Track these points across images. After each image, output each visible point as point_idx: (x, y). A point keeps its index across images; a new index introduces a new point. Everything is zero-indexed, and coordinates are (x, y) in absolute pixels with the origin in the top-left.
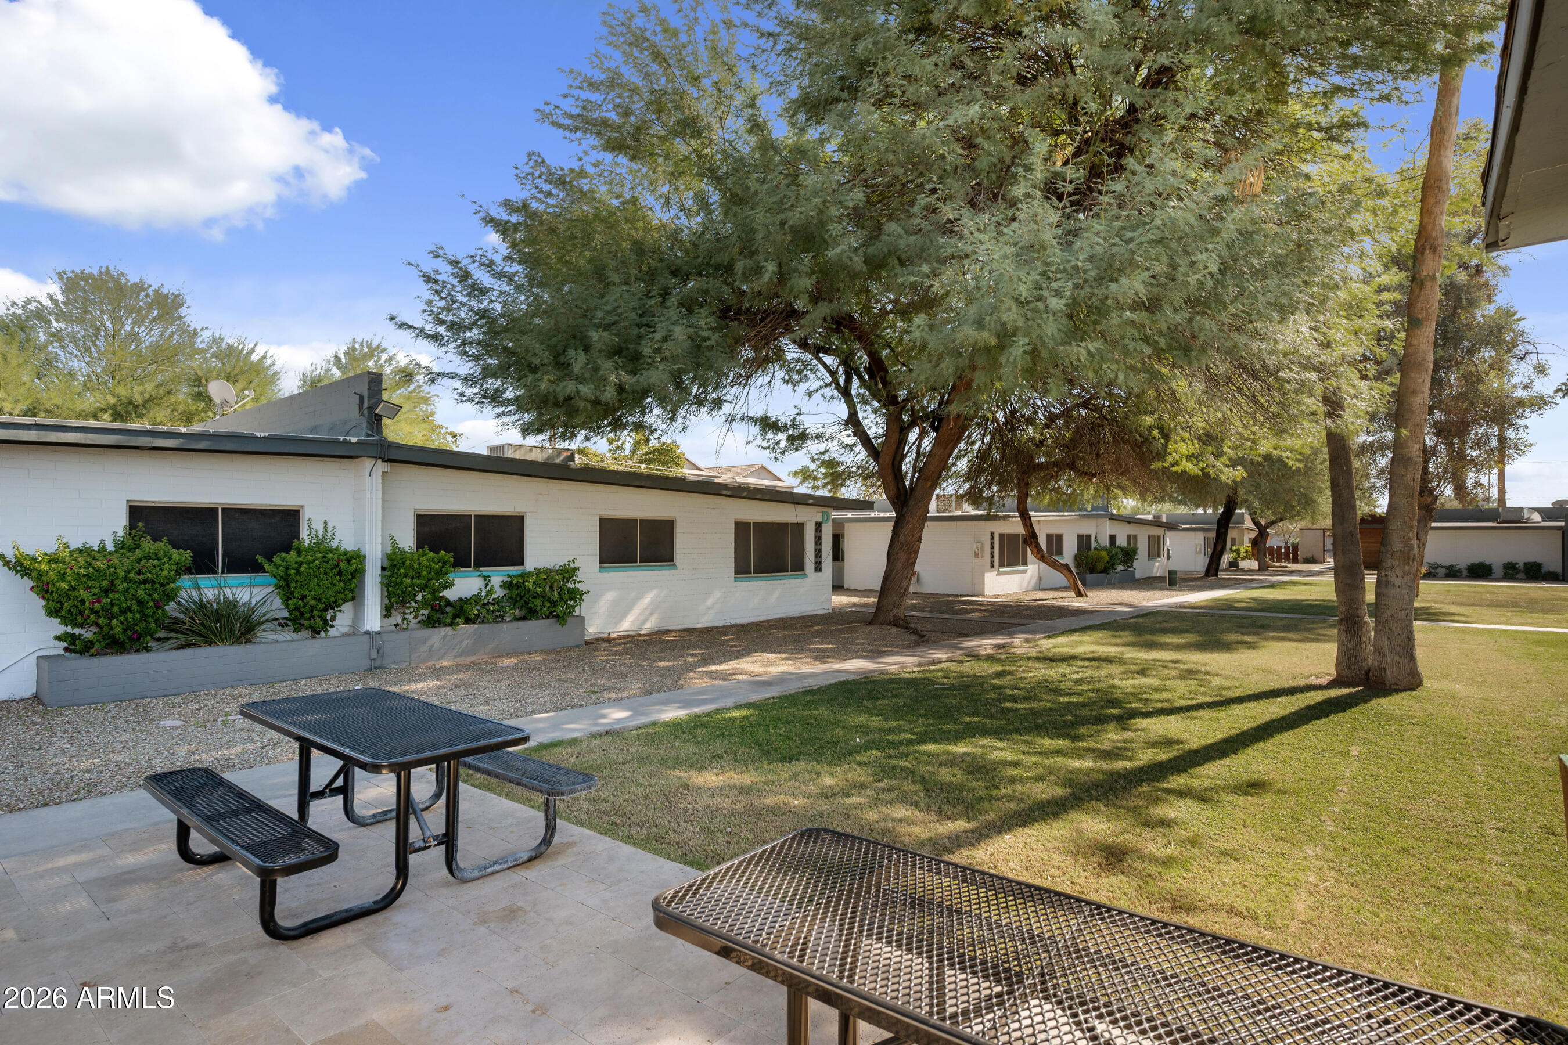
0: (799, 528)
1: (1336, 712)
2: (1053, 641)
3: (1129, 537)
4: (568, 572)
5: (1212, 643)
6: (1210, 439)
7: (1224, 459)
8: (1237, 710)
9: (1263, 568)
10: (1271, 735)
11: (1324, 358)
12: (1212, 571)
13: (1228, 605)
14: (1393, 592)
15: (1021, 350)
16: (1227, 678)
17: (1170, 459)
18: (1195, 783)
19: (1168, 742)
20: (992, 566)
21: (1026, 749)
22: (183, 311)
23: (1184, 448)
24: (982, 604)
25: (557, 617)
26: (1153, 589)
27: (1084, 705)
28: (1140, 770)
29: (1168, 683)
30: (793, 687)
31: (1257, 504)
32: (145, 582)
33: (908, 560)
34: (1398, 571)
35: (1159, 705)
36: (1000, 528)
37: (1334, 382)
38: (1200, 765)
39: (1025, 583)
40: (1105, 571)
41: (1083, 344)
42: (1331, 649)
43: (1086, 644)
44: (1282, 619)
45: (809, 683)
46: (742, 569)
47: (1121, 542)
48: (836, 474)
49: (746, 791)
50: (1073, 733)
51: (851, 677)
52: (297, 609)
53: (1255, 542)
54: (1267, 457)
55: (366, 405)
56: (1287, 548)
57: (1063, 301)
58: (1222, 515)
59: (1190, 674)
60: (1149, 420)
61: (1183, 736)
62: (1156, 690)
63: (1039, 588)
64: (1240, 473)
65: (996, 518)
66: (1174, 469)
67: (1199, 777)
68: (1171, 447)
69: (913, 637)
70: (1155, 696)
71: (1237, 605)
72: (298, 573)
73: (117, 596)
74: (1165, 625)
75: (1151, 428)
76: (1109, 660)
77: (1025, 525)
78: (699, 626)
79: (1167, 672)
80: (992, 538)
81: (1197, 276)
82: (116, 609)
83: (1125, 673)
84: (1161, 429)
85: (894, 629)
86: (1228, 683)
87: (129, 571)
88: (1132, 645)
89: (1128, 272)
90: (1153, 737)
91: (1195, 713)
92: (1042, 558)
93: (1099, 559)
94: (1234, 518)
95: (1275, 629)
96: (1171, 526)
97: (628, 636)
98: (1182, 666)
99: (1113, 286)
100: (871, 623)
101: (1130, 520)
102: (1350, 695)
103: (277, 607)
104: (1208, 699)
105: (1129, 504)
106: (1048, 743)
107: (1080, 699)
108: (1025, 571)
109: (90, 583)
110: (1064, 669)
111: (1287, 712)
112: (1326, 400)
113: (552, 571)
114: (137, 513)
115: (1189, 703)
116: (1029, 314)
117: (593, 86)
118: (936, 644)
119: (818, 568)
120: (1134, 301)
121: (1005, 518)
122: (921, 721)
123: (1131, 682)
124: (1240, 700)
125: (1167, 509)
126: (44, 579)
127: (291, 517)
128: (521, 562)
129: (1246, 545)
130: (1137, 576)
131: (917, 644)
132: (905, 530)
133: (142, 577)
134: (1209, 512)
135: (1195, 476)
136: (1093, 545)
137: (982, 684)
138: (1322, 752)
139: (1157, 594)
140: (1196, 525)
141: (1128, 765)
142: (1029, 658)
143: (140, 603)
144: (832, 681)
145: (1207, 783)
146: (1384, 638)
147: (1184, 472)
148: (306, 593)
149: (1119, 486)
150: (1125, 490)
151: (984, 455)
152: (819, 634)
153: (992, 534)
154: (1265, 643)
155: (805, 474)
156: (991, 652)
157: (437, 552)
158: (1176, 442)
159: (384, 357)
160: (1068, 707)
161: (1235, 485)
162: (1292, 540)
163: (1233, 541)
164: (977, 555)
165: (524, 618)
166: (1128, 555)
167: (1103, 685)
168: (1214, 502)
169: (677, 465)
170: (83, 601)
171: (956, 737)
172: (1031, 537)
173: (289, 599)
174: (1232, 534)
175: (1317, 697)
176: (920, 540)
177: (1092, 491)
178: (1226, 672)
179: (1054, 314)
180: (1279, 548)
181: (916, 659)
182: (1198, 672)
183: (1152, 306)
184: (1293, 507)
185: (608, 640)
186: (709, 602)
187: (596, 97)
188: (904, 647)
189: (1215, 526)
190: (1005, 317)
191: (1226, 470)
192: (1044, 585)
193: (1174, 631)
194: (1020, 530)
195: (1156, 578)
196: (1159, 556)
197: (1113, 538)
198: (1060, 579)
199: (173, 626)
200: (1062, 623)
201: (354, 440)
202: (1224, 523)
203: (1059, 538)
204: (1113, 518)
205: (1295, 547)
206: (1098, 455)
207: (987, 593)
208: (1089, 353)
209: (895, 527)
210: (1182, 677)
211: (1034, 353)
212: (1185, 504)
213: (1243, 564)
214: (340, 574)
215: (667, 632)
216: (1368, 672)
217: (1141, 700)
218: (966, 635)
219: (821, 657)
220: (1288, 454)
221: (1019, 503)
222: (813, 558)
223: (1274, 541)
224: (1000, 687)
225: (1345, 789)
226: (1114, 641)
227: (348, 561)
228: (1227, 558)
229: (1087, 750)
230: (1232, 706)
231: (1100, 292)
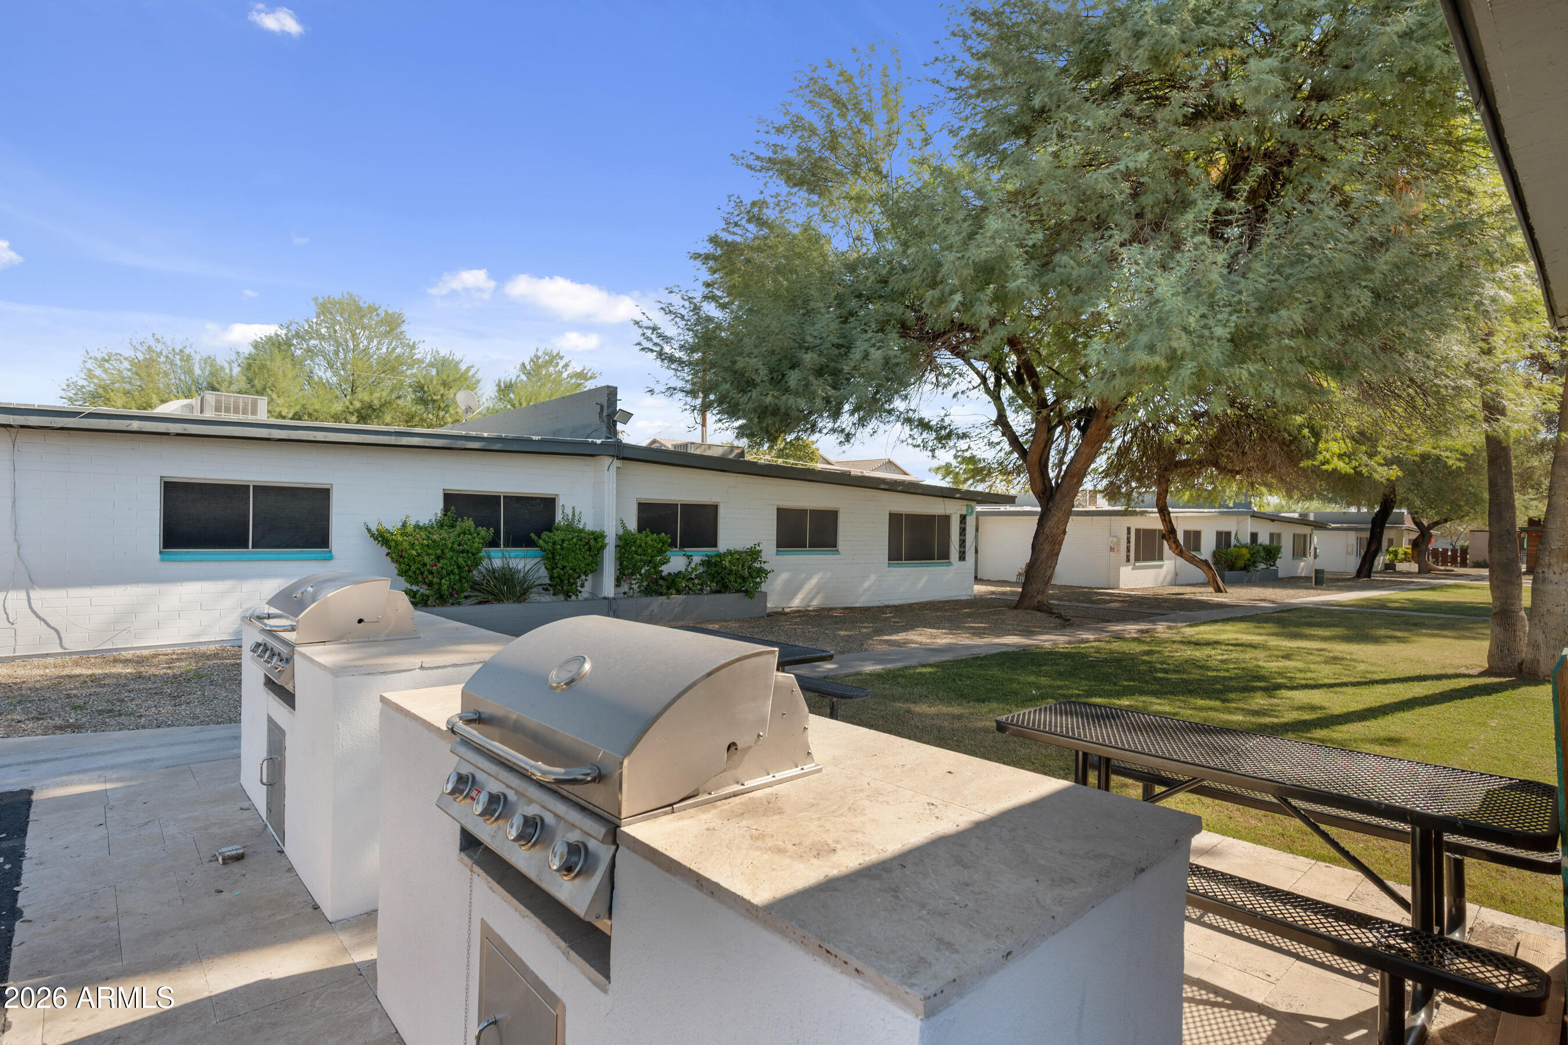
0: (946, 519)
1: (1480, 695)
2: (1196, 629)
3: (1272, 535)
4: (754, 554)
5: (1361, 636)
6: (1364, 438)
7: (1378, 458)
8: (1380, 689)
9: (1424, 570)
10: (1413, 708)
11: (1482, 365)
12: (1365, 572)
13: (1382, 604)
14: (1550, 588)
15: (1189, 372)
16: (1372, 664)
17: (1320, 457)
18: (1335, 735)
19: (1313, 708)
20: (1128, 560)
21: (1182, 705)
22: (404, 327)
23: (1335, 447)
24: (1119, 595)
25: (746, 591)
26: (1298, 588)
27: (1231, 678)
28: (1286, 724)
29: (1312, 666)
30: (964, 654)
31: (1418, 503)
32: (463, 552)
33: (1052, 550)
34: (1556, 569)
35: (1303, 682)
36: (1137, 523)
37: (1493, 387)
38: (1341, 724)
39: (1161, 579)
40: (1245, 568)
41: (1245, 366)
42: (1484, 645)
43: (1230, 632)
44: (1438, 619)
45: (976, 651)
46: (895, 556)
47: (1264, 539)
48: (978, 470)
49: (959, 717)
50: (1222, 697)
51: (1011, 649)
52: (559, 577)
53: (1415, 544)
54: (1424, 457)
55: (605, 413)
56: (1454, 551)
57: (1228, 330)
58: (1377, 514)
59: (1335, 660)
60: (1299, 419)
61: (1326, 704)
62: (1301, 671)
63: (1174, 583)
64: (1395, 472)
65: (1134, 513)
66: (1324, 467)
67: (1341, 732)
68: (1322, 446)
69: (1058, 621)
70: (1298, 675)
71: (1389, 605)
72: (562, 548)
73: (445, 561)
74: (1309, 620)
75: (1301, 427)
76: (1253, 646)
77: (1164, 520)
78: (857, 605)
79: (1312, 657)
80: (1129, 532)
81: (1350, 309)
82: (444, 572)
83: (1270, 656)
84: (1312, 429)
85: (1039, 614)
86: (1374, 669)
87: (453, 543)
88: (1276, 635)
89: (1286, 304)
90: (1297, 703)
91: (1338, 689)
92: (1181, 554)
93: (1238, 557)
94: (1391, 518)
95: (1428, 627)
96: (1320, 525)
97: (799, 611)
98: (1327, 654)
99: (1273, 317)
100: (1015, 608)
101: (1273, 518)
102: (1501, 683)
103: (542, 574)
104: (1352, 680)
105: (1272, 501)
106: (1200, 702)
107: (1227, 674)
108: (1161, 567)
109: (430, 551)
110: (1208, 651)
111: (1430, 692)
112: (1486, 406)
113: (741, 552)
114: (451, 499)
115: (1333, 681)
116: (1196, 340)
117: (779, 130)
118: (1081, 626)
119: (962, 557)
120: (1292, 330)
121: (1142, 513)
122: (1084, 682)
123: (1276, 664)
124: (1385, 682)
125: (1314, 507)
126: (400, 547)
127: (549, 503)
128: (715, 545)
129: (1405, 547)
130: (1280, 575)
131: (1065, 627)
132: (1051, 523)
133: (461, 548)
134: (1366, 511)
135: (1346, 475)
136: (1233, 542)
137: (1133, 659)
138: (1461, 722)
139: (1302, 592)
140: (1348, 524)
141: (1275, 720)
142: (1174, 642)
143: (459, 567)
144: (996, 651)
145: (1347, 736)
146: (1539, 632)
147: (1335, 470)
148: (566, 564)
149: (1266, 485)
150: (1270, 487)
151: (1124, 451)
152: (969, 615)
153: (1129, 529)
154: (1416, 639)
155: (947, 470)
156: (1135, 635)
157: (658, 534)
158: (1327, 441)
159: (562, 363)
160: (1216, 680)
161: (1392, 485)
162: (1459, 544)
163: (1391, 542)
164: (1112, 549)
165: (719, 592)
166: (1271, 553)
167: (1250, 665)
168: (1369, 500)
169: (812, 460)
170: (425, 565)
171: (1119, 695)
172: (1170, 532)
173: (553, 568)
174: (1388, 534)
175: (1464, 683)
176: (1064, 532)
177: (1235, 488)
178: (1373, 660)
179: (1219, 340)
180: (1445, 551)
181: (1066, 638)
182: (1343, 659)
183: (1309, 332)
184: (1460, 506)
185: (783, 613)
186: (866, 585)
187: (781, 140)
188: (1050, 628)
189: (1370, 526)
190: (1175, 344)
191: (1380, 469)
192: (1179, 581)
193: (1319, 625)
194: (1158, 525)
195: (1300, 578)
196: (1305, 555)
197: (1254, 536)
198: (1199, 574)
199: (475, 586)
200: (1202, 614)
201: (599, 441)
202: (1379, 523)
203: (1197, 534)
204: (1255, 515)
205: (1464, 551)
206: (1244, 453)
207: (1122, 586)
208: (1251, 374)
209: (1040, 520)
210: (1326, 662)
211: (1200, 374)
212: (1336, 503)
213: (1401, 567)
214: (590, 549)
215: (831, 609)
216: (1521, 664)
217: (1286, 677)
218: (1108, 621)
219: (978, 633)
220: (1448, 454)
221: (1158, 499)
222: (958, 547)
223: (1439, 541)
224: (1150, 662)
225: (1477, 747)
226: (1258, 631)
227: (596, 539)
228: (1381, 560)
229: (1237, 709)
230: (1375, 685)
231: (1261, 321)
